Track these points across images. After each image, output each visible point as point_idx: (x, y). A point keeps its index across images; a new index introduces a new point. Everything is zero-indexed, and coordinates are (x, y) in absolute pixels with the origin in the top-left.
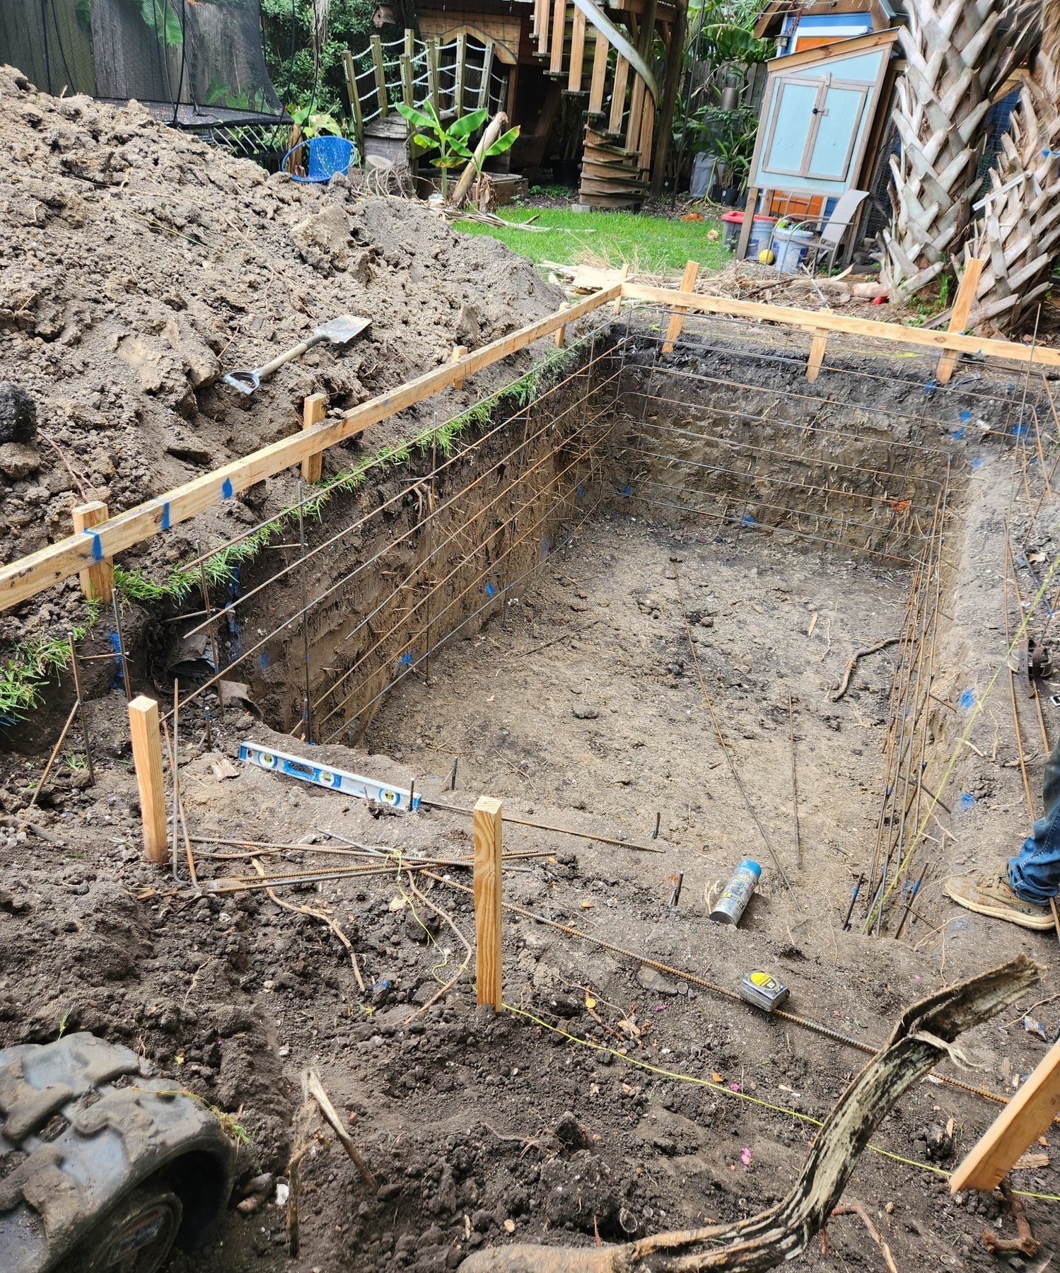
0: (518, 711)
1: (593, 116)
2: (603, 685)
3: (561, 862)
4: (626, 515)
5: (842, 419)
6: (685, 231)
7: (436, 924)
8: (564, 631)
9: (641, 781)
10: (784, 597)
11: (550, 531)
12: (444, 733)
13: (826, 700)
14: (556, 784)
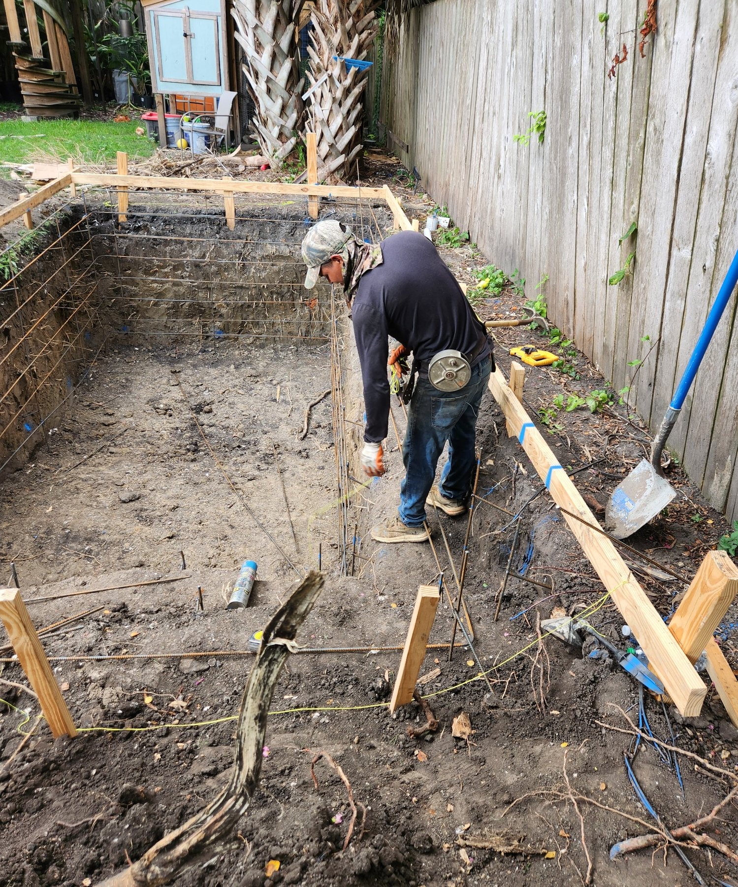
0: (74, 512)
1: (16, 45)
2: (140, 474)
3: (114, 611)
4: (130, 347)
5: (259, 253)
6: (118, 130)
7: (13, 694)
8: (101, 443)
9: (182, 533)
10: (256, 380)
11: (70, 372)
12: (15, 547)
13: (296, 441)
14: (117, 555)
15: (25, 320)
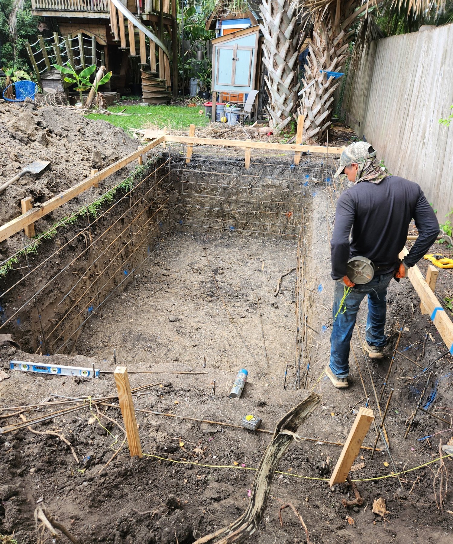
0: (145, 323)
1: (143, 65)
2: (181, 306)
3: (165, 386)
4: (182, 232)
5: (261, 183)
6: (190, 111)
7: (110, 426)
8: (161, 285)
9: (201, 344)
10: (250, 257)
11: (150, 243)
12: (112, 339)
13: (271, 297)
14: (165, 352)
15: (132, 214)
